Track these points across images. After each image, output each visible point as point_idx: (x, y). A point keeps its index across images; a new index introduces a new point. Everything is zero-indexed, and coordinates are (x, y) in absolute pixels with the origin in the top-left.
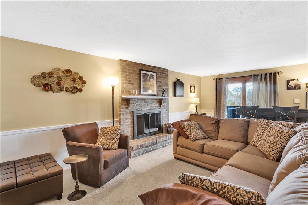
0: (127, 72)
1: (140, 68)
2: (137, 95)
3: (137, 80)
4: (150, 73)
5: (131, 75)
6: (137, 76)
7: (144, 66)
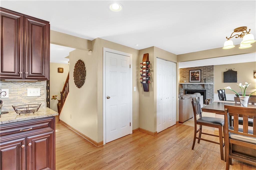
0: (182, 73)
1: (190, 70)
2: (188, 82)
3: (188, 76)
4: (196, 71)
5: (185, 74)
6: (188, 74)
7: (192, 68)
